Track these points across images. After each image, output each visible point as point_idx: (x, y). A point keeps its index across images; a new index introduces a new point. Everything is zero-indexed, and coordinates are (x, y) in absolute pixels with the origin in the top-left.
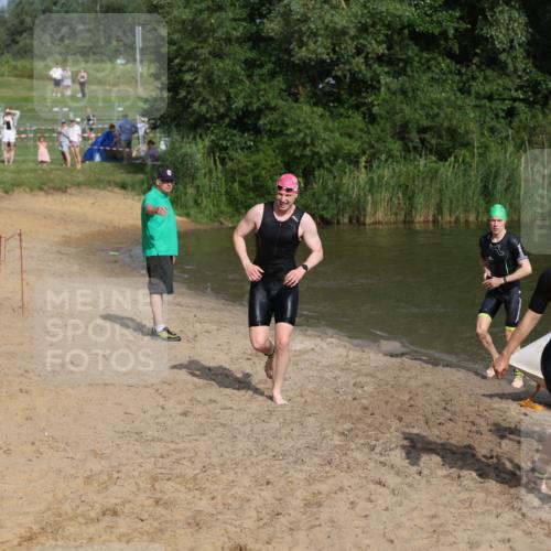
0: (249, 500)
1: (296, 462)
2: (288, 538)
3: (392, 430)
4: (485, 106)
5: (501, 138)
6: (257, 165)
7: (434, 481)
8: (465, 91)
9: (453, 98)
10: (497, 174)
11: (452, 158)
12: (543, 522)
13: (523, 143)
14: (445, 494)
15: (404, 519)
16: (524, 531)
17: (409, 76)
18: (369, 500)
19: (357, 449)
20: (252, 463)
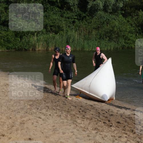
0: (5, 123)
1: (18, 113)
2: (16, 132)
3: (43, 104)
4: (67, 20)
5: (71, 29)
6: (8, 35)
7: (54, 117)
8: (62, 16)
9: (59, 18)
10: (70, 38)
11: (59, 34)
12: (82, 127)
13: (77, 30)
14: (57, 120)
15: (46, 127)
16: (77, 130)
17: (47, 12)
18: (37, 122)
19: (34, 109)
20: (6, 113)
